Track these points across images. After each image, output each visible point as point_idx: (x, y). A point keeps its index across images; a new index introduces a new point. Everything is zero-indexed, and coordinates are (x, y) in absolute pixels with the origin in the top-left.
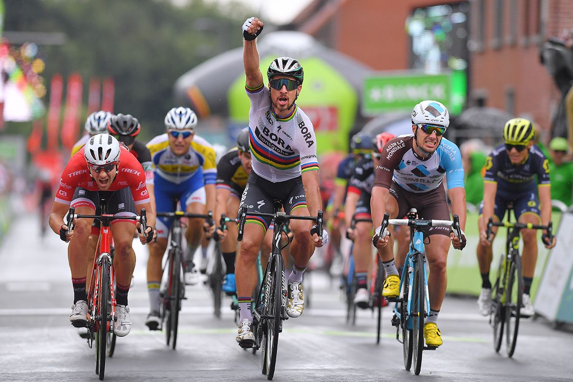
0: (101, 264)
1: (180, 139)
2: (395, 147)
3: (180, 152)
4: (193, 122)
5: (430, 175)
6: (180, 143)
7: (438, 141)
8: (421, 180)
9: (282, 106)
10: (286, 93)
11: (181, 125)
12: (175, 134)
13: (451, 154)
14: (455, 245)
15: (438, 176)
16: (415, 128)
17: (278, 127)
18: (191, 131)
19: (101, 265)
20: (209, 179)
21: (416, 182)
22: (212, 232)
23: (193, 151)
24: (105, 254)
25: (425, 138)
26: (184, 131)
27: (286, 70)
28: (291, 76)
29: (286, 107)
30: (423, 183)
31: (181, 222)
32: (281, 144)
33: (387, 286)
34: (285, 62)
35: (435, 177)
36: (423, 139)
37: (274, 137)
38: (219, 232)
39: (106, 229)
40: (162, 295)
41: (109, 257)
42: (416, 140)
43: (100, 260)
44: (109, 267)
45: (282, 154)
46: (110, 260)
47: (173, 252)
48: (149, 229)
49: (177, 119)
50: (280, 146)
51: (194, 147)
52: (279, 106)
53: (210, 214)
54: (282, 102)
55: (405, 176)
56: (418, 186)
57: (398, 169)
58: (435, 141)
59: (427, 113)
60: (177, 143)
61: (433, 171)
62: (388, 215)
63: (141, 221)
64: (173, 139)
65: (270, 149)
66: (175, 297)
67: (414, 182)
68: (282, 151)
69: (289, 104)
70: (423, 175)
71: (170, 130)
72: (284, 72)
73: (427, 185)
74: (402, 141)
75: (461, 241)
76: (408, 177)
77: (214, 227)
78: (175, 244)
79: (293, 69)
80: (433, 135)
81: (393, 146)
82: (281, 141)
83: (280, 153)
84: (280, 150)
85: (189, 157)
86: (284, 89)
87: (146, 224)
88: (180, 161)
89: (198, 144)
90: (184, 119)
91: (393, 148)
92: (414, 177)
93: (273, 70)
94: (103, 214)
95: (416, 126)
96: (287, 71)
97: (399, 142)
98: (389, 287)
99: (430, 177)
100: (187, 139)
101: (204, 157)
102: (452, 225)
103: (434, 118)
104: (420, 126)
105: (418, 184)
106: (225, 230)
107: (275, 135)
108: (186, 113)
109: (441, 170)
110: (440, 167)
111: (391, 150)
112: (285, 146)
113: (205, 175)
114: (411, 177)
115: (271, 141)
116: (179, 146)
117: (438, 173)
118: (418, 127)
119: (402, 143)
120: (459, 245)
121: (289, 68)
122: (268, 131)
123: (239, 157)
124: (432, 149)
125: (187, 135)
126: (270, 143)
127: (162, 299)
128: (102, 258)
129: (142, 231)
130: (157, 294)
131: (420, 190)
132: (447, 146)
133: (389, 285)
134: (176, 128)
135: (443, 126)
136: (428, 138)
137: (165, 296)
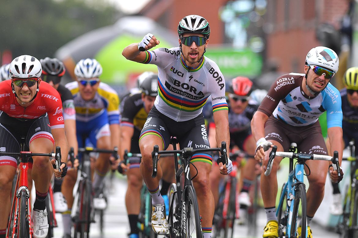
0: (20, 196)
1: (89, 87)
2: (285, 81)
3: (89, 97)
4: (99, 71)
5: (312, 112)
6: (88, 90)
7: (325, 83)
8: (303, 115)
9: (193, 59)
10: (196, 48)
11: (89, 74)
12: (83, 83)
13: (334, 97)
14: (333, 178)
15: (318, 114)
16: (307, 69)
17: (190, 77)
18: (97, 80)
19: (20, 198)
20: (112, 120)
21: (298, 116)
22: (118, 165)
23: (98, 96)
24: (24, 187)
25: (315, 79)
26: (92, 80)
27: (195, 28)
28: (200, 34)
29: (196, 60)
30: (304, 118)
31: (90, 157)
32: (193, 91)
33: (268, 229)
34: (193, 21)
35: (316, 113)
36: (313, 79)
37: (185, 86)
38: (123, 165)
39: (24, 165)
40: (73, 220)
41: (27, 190)
42: (306, 79)
43: (19, 193)
44: (27, 199)
45: (194, 99)
46: (28, 193)
47: (83, 182)
48: (63, 165)
49: (85, 70)
50: (192, 93)
51: (100, 93)
52: (190, 60)
53: (116, 149)
54: (193, 56)
55: (290, 109)
56: (299, 119)
57: (285, 102)
58: (323, 83)
59: (321, 57)
60: (86, 90)
61: (315, 109)
62: (276, 147)
63: (56, 157)
64: (82, 87)
65: (182, 97)
66: (86, 220)
67: (297, 116)
68: (195, 96)
69: (199, 57)
70: (306, 111)
71: (80, 80)
72: (194, 30)
73: (307, 120)
74: (292, 78)
75: (339, 175)
76: (293, 110)
77: (119, 161)
78: (85, 175)
79: (201, 27)
80: (322, 77)
81: (283, 81)
82: (193, 89)
83: (192, 98)
84: (193, 96)
85: (95, 102)
86: (194, 46)
87: (60, 161)
88: (89, 106)
89: (103, 91)
90: (91, 70)
91: (283, 82)
92: (298, 111)
93: (183, 28)
94: (22, 151)
95: (309, 67)
96: (196, 30)
97: (290, 79)
98: (269, 230)
99: (312, 113)
100: (95, 87)
101: (109, 101)
102: (332, 160)
103: (325, 61)
104: (312, 67)
105: (299, 118)
106: (128, 164)
107: (187, 84)
108: (93, 65)
109: (322, 109)
110: (321, 106)
111: (281, 83)
112: (197, 92)
113: (110, 116)
114: (295, 111)
115: (184, 90)
116: (88, 92)
117: (318, 111)
118: (310, 68)
119: (293, 80)
120: (337, 178)
121: (198, 26)
122: (179, 82)
123: (143, 100)
124: (319, 90)
125: (94, 83)
126: (182, 91)
127: (73, 224)
128: (21, 191)
129: (57, 166)
130: (69, 219)
131: (300, 123)
132: (331, 90)
133: (269, 228)
134: (85, 78)
135: (332, 71)
136: (317, 78)
137: (76, 221)
